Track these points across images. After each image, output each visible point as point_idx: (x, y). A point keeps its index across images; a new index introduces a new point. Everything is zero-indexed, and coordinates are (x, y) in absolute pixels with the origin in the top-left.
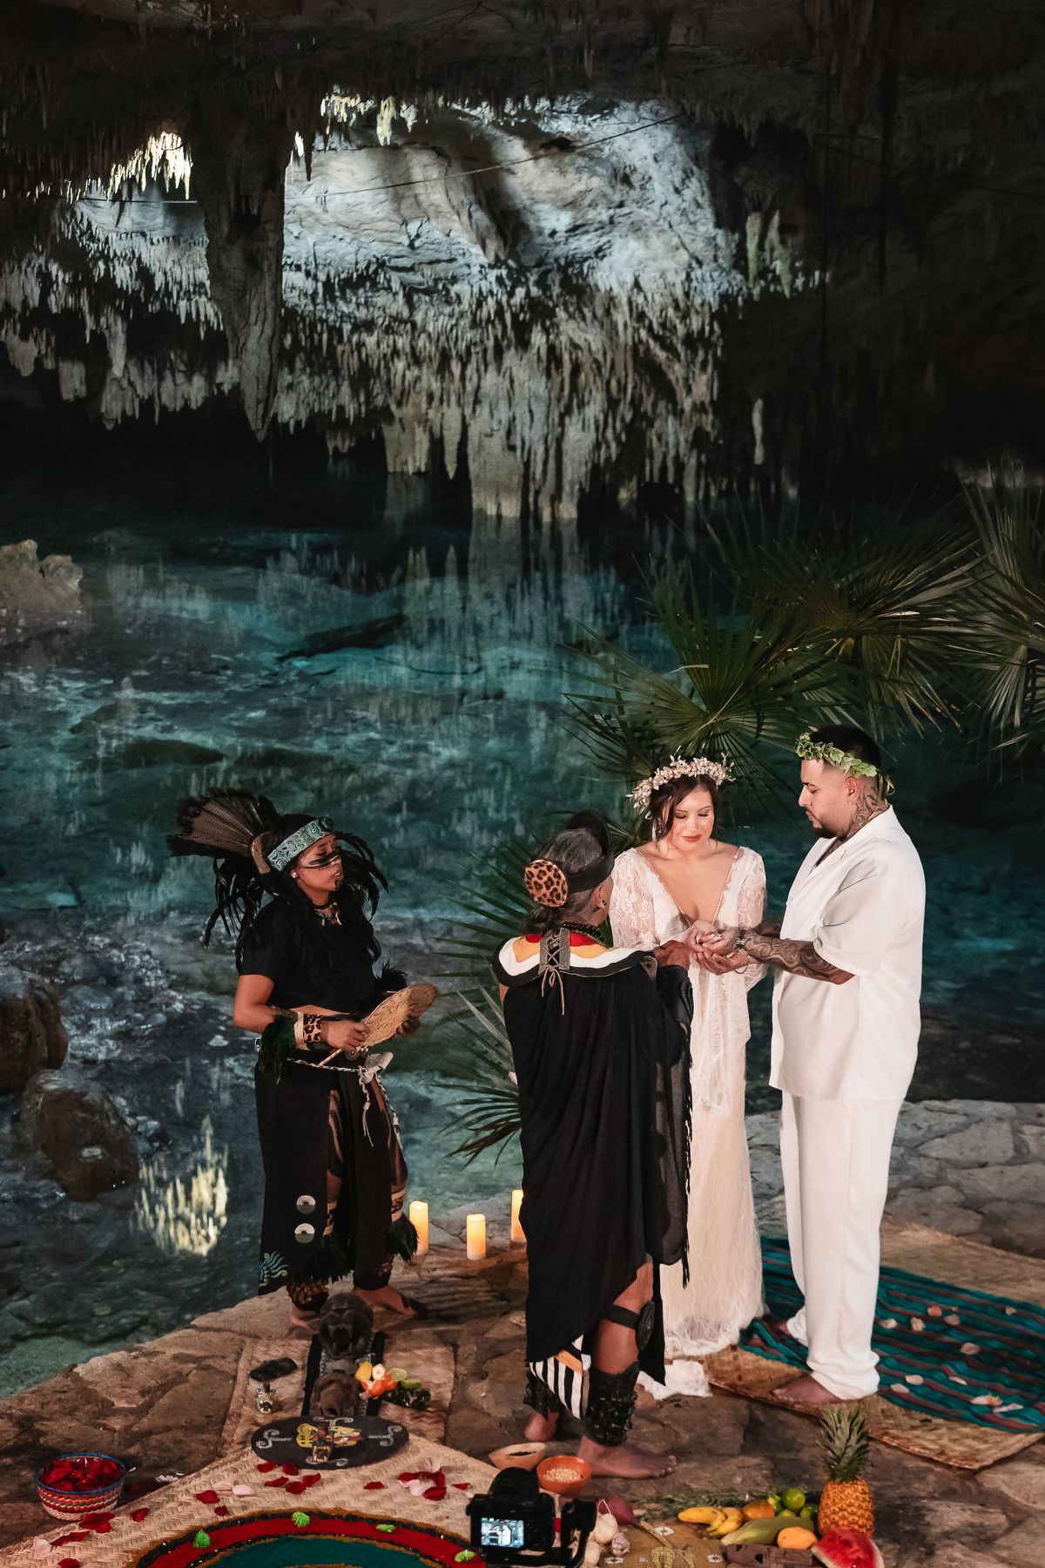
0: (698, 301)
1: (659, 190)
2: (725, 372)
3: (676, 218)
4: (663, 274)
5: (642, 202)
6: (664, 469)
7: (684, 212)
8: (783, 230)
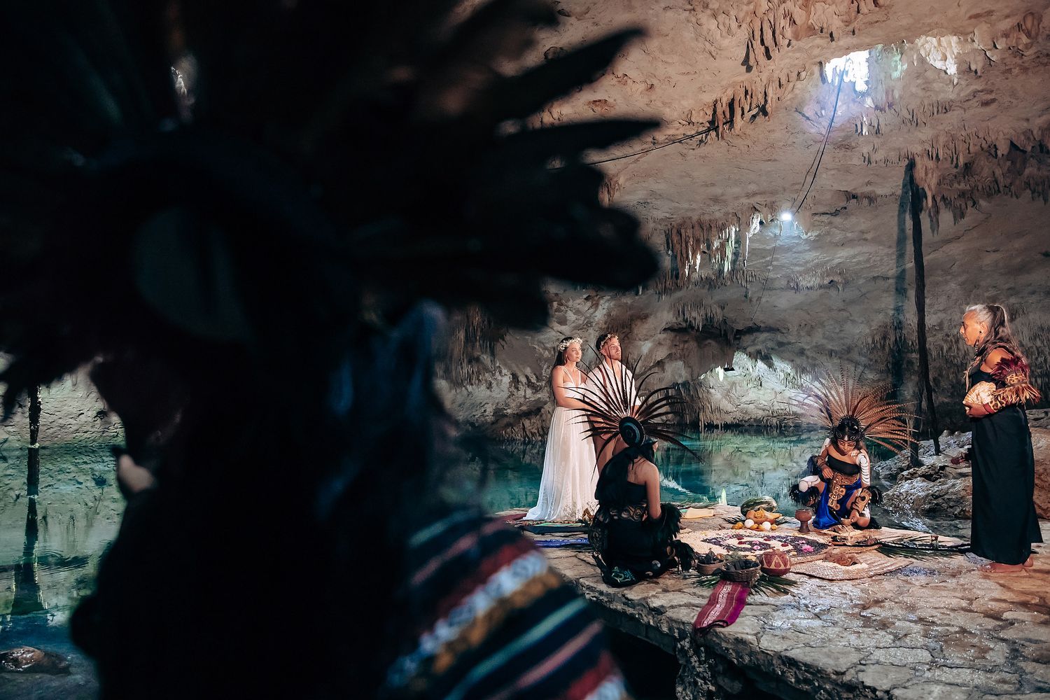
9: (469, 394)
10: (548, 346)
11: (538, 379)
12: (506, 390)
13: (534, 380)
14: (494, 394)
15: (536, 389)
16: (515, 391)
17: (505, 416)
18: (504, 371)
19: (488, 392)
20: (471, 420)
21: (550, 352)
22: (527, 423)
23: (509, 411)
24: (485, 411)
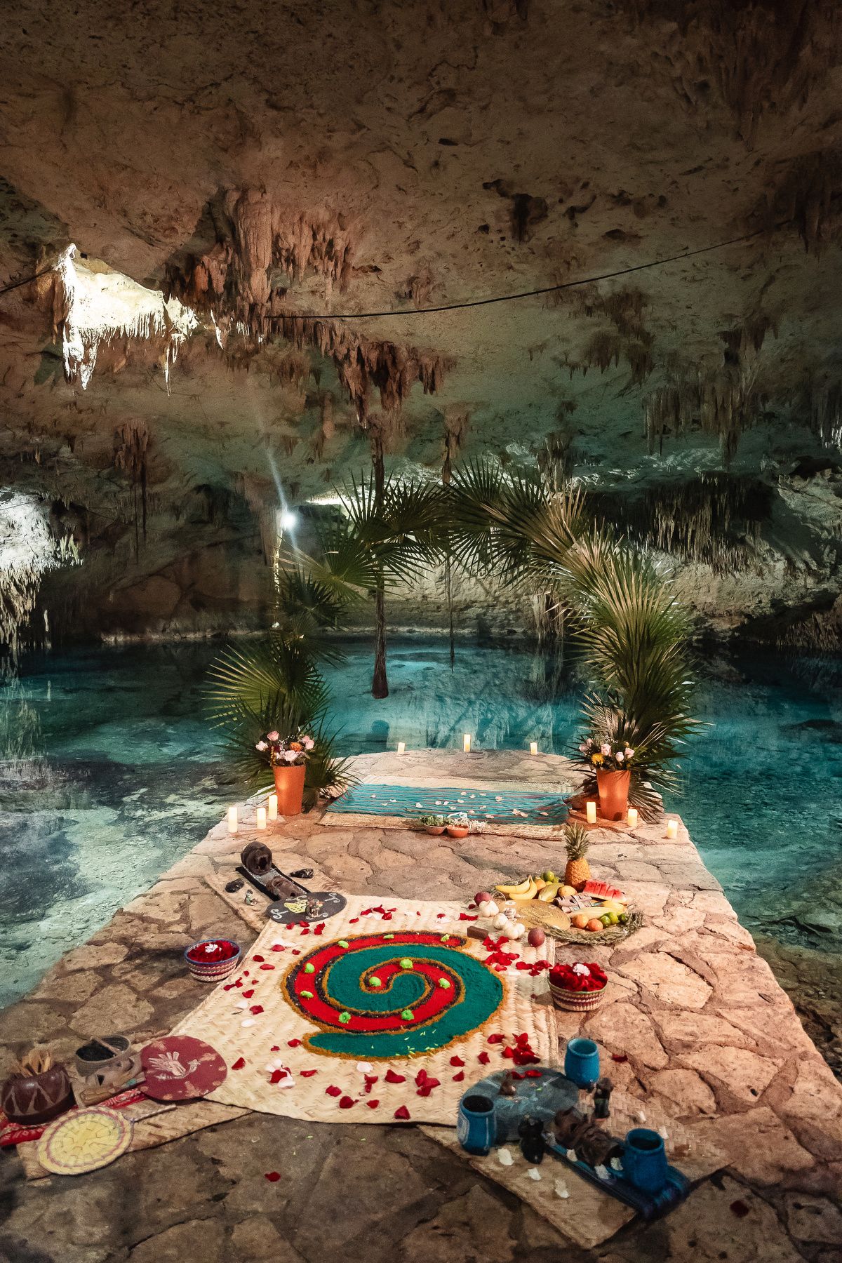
0: (35, 570)
1: (24, 530)
2: (40, 600)
3: (30, 540)
4: (22, 562)
5: (16, 535)
6: (5, 638)
7: (33, 538)
8: (75, 540)
9: (737, 581)
10: (827, 524)
11: (821, 564)
12: (780, 577)
13: (814, 566)
14: (767, 583)
15: (820, 579)
16: (793, 579)
17: (787, 608)
18: (777, 555)
19: (760, 580)
20: (746, 611)
21: (830, 534)
22: (819, 618)
23: (790, 603)
24: (760, 602)
